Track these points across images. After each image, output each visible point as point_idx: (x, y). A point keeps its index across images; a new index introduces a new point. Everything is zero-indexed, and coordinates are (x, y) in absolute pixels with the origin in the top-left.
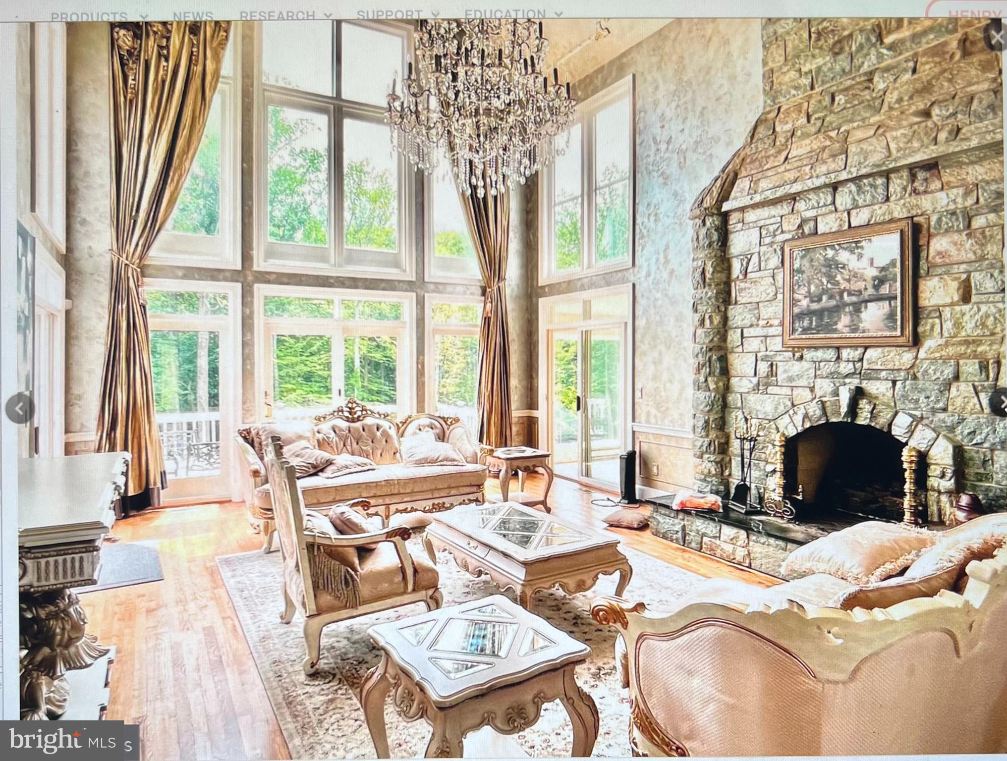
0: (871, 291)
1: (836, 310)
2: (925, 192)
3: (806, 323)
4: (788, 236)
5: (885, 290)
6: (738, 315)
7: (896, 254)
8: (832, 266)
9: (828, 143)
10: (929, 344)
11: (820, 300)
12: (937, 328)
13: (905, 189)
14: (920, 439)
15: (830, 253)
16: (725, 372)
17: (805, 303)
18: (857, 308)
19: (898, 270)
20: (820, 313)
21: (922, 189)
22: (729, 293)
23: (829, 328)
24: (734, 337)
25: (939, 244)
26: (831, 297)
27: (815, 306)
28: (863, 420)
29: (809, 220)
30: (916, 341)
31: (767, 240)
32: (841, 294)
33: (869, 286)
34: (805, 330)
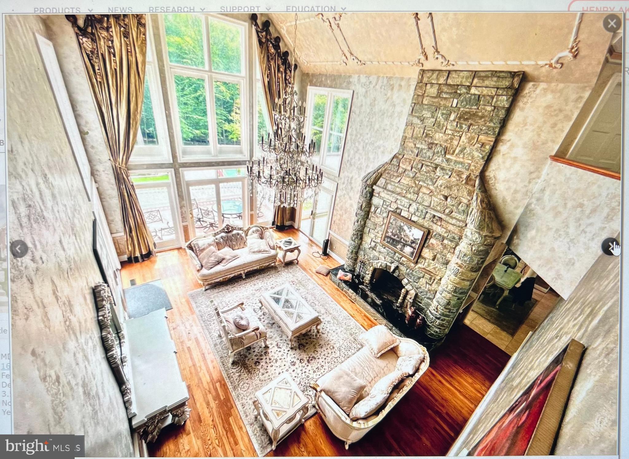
0: (409, 243)
1: (399, 242)
2: (436, 224)
3: (389, 240)
4: (392, 210)
5: (414, 245)
6: (369, 224)
7: (420, 237)
8: (401, 229)
9: (414, 185)
10: (419, 265)
11: (395, 236)
12: (423, 263)
13: (430, 219)
14: (408, 287)
15: (402, 224)
16: (361, 238)
17: (390, 234)
18: (404, 245)
19: (419, 242)
20: (394, 240)
21: (435, 222)
22: (368, 215)
23: (395, 246)
24: (366, 230)
25: (432, 241)
26: (398, 237)
27: (392, 237)
28: (395, 275)
29: (400, 209)
30: (417, 263)
31: (385, 206)
32: (401, 238)
33: (410, 241)
34: (388, 242)
